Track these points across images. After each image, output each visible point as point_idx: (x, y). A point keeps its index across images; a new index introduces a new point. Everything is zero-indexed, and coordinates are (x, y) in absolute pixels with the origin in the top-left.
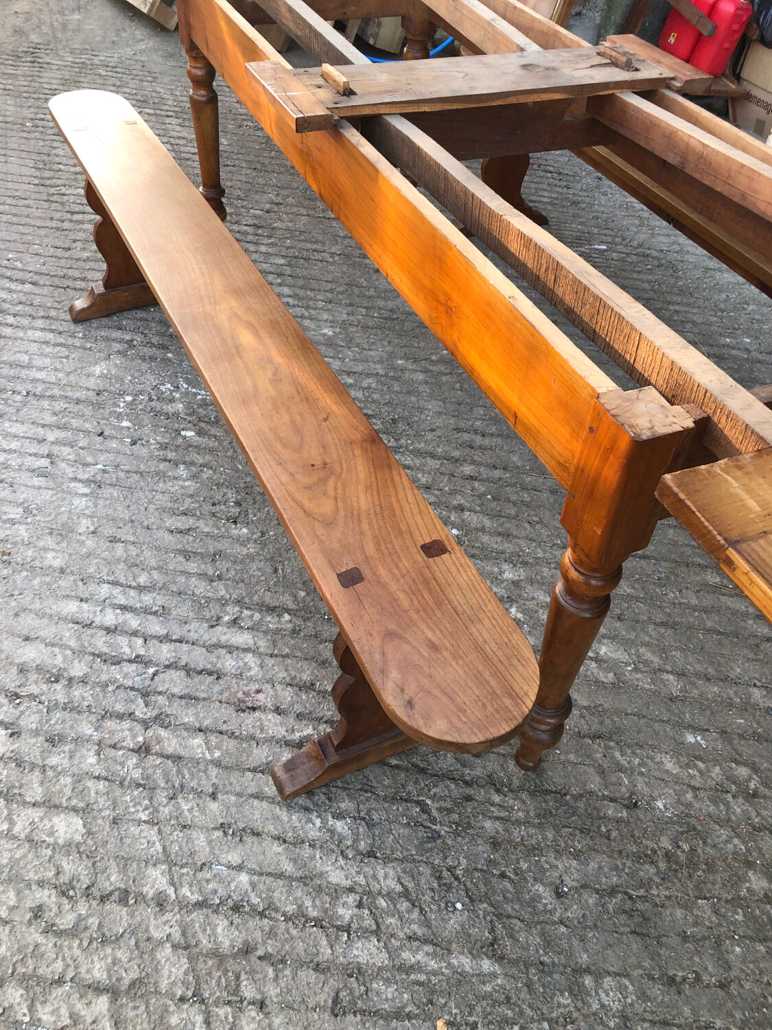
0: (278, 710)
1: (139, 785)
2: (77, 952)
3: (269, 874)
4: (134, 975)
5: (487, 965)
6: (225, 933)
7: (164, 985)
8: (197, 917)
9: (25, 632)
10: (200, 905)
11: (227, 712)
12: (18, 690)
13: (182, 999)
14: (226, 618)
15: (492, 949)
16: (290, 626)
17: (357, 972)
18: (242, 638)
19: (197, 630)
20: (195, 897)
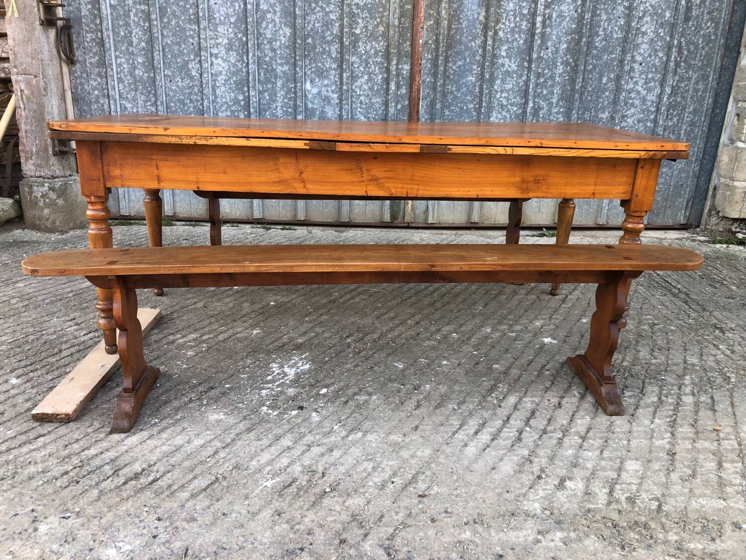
0: (562, 397)
1: (606, 441)
2: (703, 469)
3: (654, 415)
4: (711, 455)
5: (688, 377)
6: (685, 430)
7: (713, 448)
8: (679, 436)
9: (489, 469)
10: (673, 434)
11: (560, 411)
12: (536, 475)
13: (719, 444)
14: (495, 402)
15: (681, 377)
16: (507, 386)
17: (697, 404)
18: (512, 400)
19: (503, 412)
20: (669, 435)
